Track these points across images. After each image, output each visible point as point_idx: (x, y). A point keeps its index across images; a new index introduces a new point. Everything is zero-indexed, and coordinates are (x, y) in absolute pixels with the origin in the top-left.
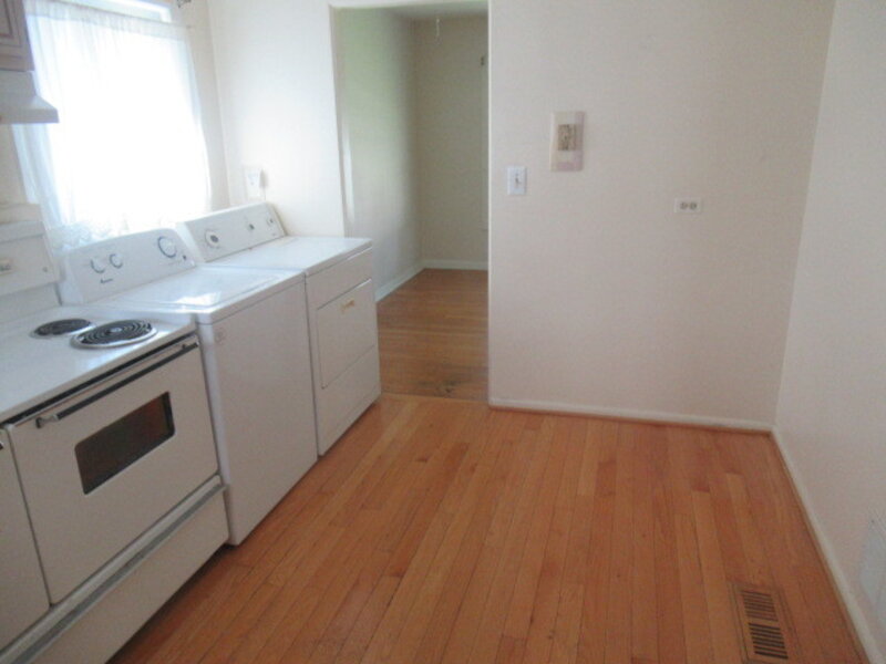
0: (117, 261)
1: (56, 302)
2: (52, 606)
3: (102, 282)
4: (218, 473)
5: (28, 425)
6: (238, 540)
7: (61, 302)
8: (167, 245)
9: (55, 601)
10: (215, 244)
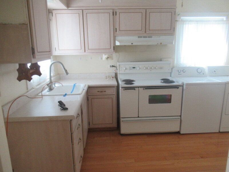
0: (184, 71)
1: (170, 76)
2: (138, 117)
3: (179, 74)
4: (180, 116)
5: (142, 88)
6: (182, 133)
7: (171, 76)
8: (199, 71)
9: (139, 116)
10: (214, 73)
